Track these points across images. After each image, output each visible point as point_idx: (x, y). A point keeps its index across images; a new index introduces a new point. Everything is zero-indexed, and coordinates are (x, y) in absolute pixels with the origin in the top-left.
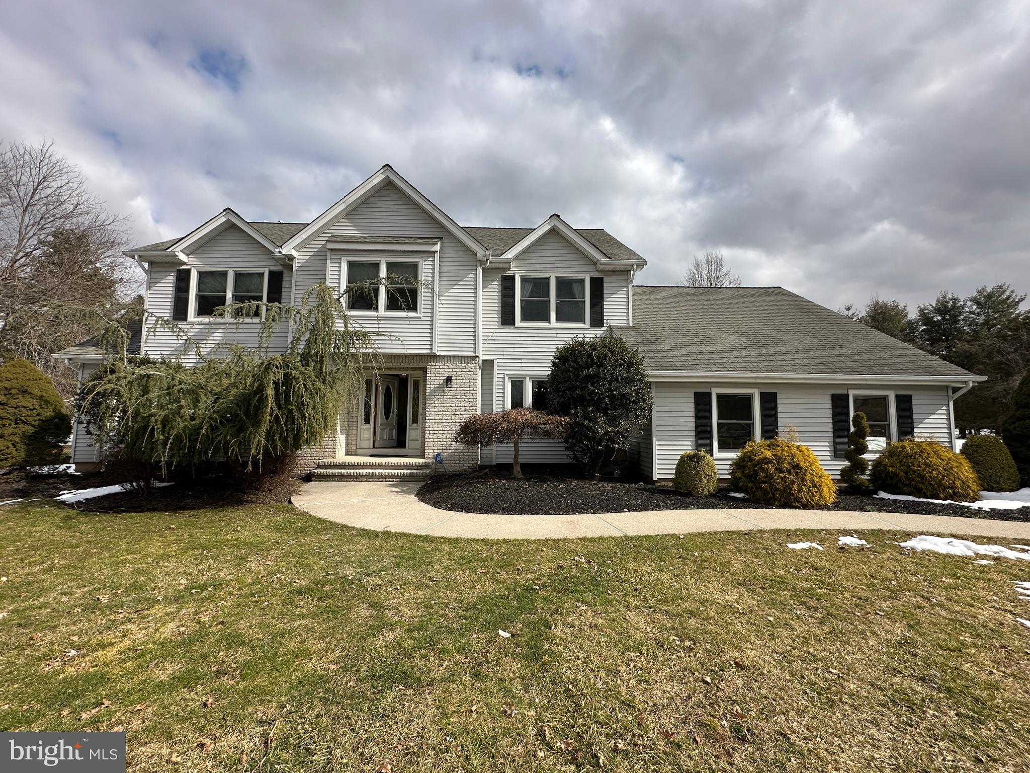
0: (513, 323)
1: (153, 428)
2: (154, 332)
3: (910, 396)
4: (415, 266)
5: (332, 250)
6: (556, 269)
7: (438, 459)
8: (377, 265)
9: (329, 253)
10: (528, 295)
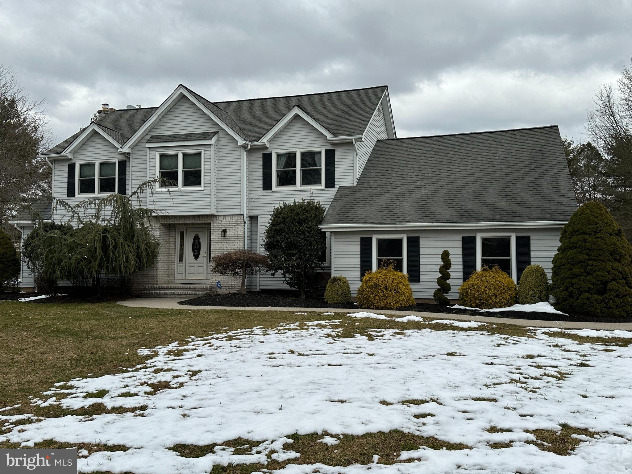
0: (270, 188)
1: (54, 263)
2: (56, 210)
3: (529, 237)
4: (199, 154)
5: (150, 148)
6: (300, 146)
7: (218, 285)
8: (177, 155)
9: (148, 150)
10: (282, 166)
